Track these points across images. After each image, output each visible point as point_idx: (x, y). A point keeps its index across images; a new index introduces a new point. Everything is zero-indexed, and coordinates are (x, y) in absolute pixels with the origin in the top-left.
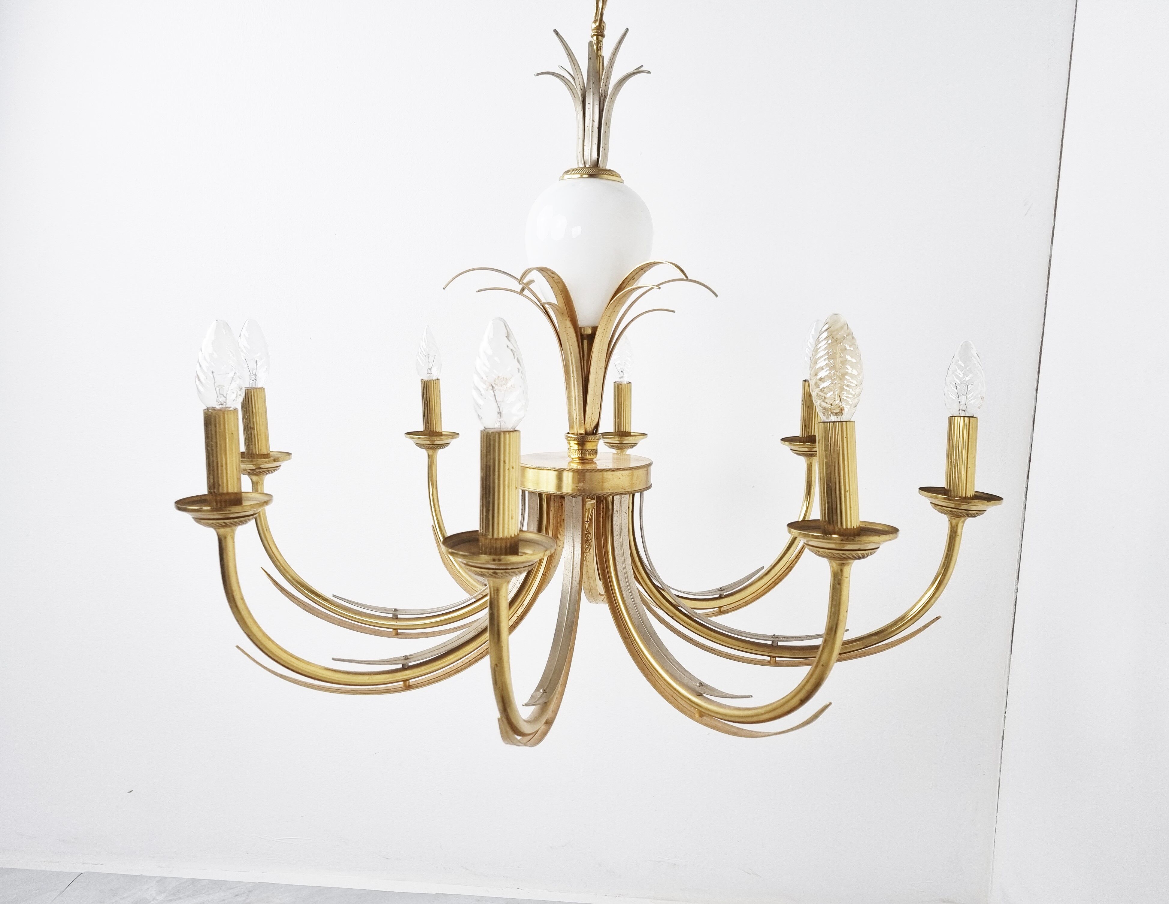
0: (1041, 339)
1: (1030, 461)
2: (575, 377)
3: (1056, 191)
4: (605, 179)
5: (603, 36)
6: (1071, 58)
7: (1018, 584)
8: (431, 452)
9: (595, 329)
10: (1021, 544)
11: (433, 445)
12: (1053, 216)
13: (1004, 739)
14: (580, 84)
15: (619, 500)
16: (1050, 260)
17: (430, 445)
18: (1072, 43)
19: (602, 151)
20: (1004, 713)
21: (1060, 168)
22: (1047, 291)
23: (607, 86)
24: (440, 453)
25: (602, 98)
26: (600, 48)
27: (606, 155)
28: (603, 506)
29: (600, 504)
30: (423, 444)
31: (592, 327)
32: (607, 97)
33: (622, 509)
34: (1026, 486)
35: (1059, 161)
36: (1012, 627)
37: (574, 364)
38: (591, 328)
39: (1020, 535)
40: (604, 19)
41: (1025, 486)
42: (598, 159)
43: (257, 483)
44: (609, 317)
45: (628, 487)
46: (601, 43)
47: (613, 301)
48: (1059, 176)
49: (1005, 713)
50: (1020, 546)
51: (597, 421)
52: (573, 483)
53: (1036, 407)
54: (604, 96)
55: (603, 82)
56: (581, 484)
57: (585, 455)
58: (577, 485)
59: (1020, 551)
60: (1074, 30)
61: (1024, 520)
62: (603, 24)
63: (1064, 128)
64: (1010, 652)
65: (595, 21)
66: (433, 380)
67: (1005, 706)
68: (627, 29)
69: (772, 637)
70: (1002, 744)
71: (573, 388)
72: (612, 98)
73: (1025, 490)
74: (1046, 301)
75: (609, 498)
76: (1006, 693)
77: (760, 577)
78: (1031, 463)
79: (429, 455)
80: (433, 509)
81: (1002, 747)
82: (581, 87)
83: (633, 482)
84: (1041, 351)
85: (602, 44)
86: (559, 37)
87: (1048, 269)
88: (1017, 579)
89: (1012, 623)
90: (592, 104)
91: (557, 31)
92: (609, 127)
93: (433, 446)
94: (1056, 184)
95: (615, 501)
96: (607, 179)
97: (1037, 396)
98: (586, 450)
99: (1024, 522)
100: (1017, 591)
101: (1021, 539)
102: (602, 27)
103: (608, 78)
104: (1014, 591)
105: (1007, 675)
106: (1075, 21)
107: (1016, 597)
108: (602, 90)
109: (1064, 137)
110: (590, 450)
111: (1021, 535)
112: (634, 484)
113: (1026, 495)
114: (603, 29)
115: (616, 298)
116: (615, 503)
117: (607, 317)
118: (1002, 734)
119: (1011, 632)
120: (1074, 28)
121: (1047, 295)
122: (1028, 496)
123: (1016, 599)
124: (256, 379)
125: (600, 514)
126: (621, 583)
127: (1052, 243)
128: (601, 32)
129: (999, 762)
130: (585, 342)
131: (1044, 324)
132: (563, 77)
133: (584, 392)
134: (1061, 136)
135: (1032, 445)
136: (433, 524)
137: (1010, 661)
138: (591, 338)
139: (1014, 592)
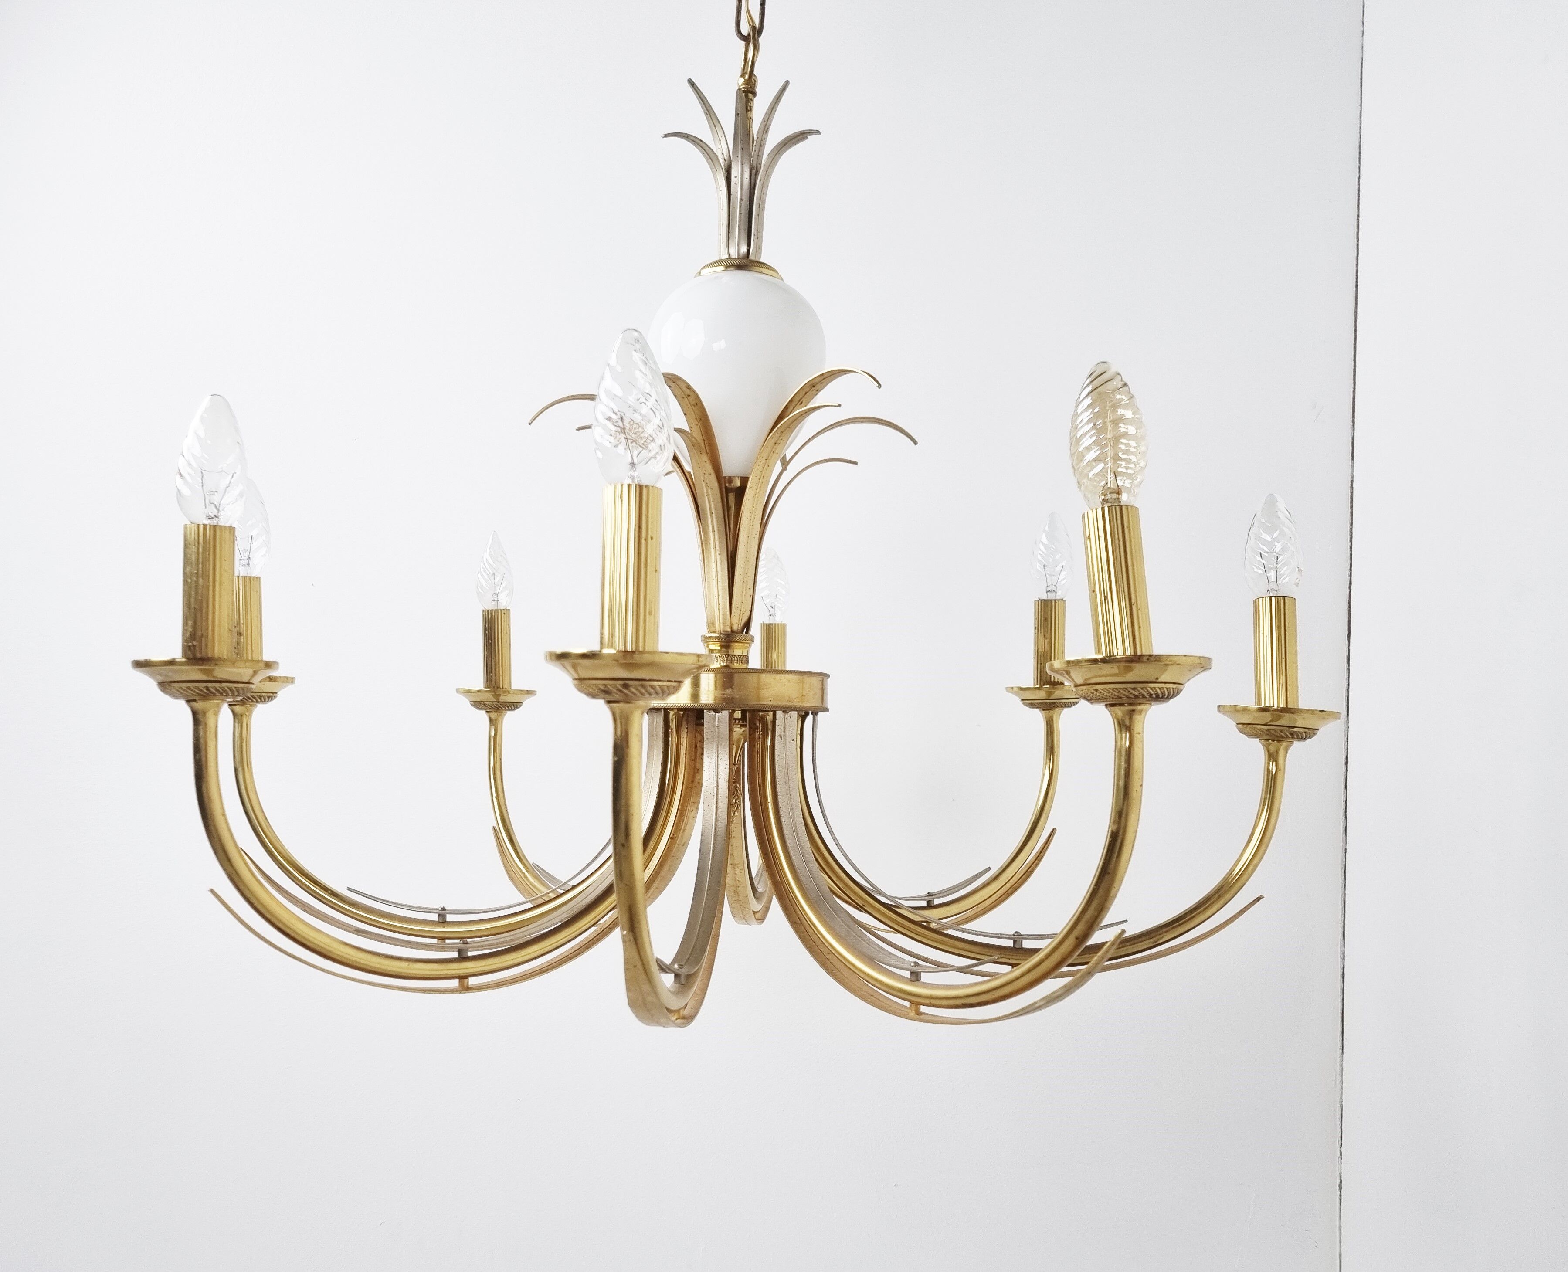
0: (1348, 590)
1: (1347, 763)
2: (718, 548)
3: (1352, 389)
4: (759, 272)
5: (754, 94)
6: (1358, 219)
7: (1344, 945)
8: (494, 715)
9: (745, 480)
10: (1344, 885)
11: (498, 702)
12: (1351, 424)
13: (1343, 1188)
14: (723, 154)
15: (784, 720)
16: (1352, 482)
17: (494, 703)
18: (1359, 200)
19: (754, 240)
20: (1339, 1146)
21: (1355, 360)
22: (1351, 524)
23: (759, 156)
24: (509, 718)
25: (754, 172)
26: (750, 109)
27: (759, 246)
28: (759, 735)
29: (755, 732)
30: (484, 702)
31: (741, 477)
32: (759, 171)
33: (788, 733)
34: (1345, 799)
35: (1353, 351)
36: (1341, 1012)
37: (716, 529)
38: (739, 478)
39: (1341, 872)
40: (755, 72)
41: (1343, 799)
42: (748, 251)
43: (242, 715)
44: (766, 460)
45: (797, 700)
46: (751, 102)
47: (772, 434)
48: (1355, 371)
49: (1341, 1146)
50: (1343, 887)
51: (748, 614)
52: (716, 689)
53: (1349, 685)
54: (756, 169)
55: (755, 151)
56: (728, 691)
57: (732, 662)
58: (723, 692)
59: (1343, 896)
60: (1359, 185)
61: (1346, 849)
62: (753, 77)
63: (1356, 307)
64: (1341, 1051)
65: (743, 75)
66: (501, 610)
67: (1340, 1135)
68: (787, 82)
69: (1014, 935)
70: (1340, 1196)
71: (714, 565)
72: (767, 171)
73: (1343, 804)
74: (1351, 538)
75: (768, 717)
76: (1339, 1116)
77: (986, 883)
78: (1349, 764)
79: (491, 720)
80: (495, 800)
81: (1340, 1201)
82: (725, 157)
83: (804, 694)
84: (1350, 606)
85: (753, 104)
86: (695, 89)
87: (1350, 494)
88: (1342, 938)
89: (1340, 1005)
90: (740, 178)
91: (692, 81)
92: (763, 210)
93: (499, 704)
94: (1352, 381)
95: (777, 721)
96: (762, 272)
97: (1349, 669)
98: (732, 655)
99: (1346, 853)
100: (1344, 957)
101: (1344, 877)
102: (753, 81)
103: (761, 146)
104: (1339, 956)
105: (1339, 1087)
106: (1359, 173)
107: (1342, 966)
108: (754, 160)
109: (1358, 319)
110: (739, 656)
111: (1343, 872)
112: (805, 696)
113: (1346, 812)
114: (754, 84)
115: (776, 428)
116: (777, 724)
117: (763, 461)
118: (1339, 1181)
119: (1340, 1020)
120: (1359, 182)
121: (1351, 529)
122: (1348, 814)
123: (1343, 968)
124: (248, 564)
125: (755, 746)
126: (788, 841)
127: (1353, 459)
128: (751, 87)
129: (1338, 1225)
130: (732, 497)
131: (1351, 569)
132: (701, 141)
133: (730, 571)
134: (1354, 318)
135: (1347, 739)
136: (496, 825)
137: (1342, 1065)
138: (740, 492)
139: (1339, 958)
